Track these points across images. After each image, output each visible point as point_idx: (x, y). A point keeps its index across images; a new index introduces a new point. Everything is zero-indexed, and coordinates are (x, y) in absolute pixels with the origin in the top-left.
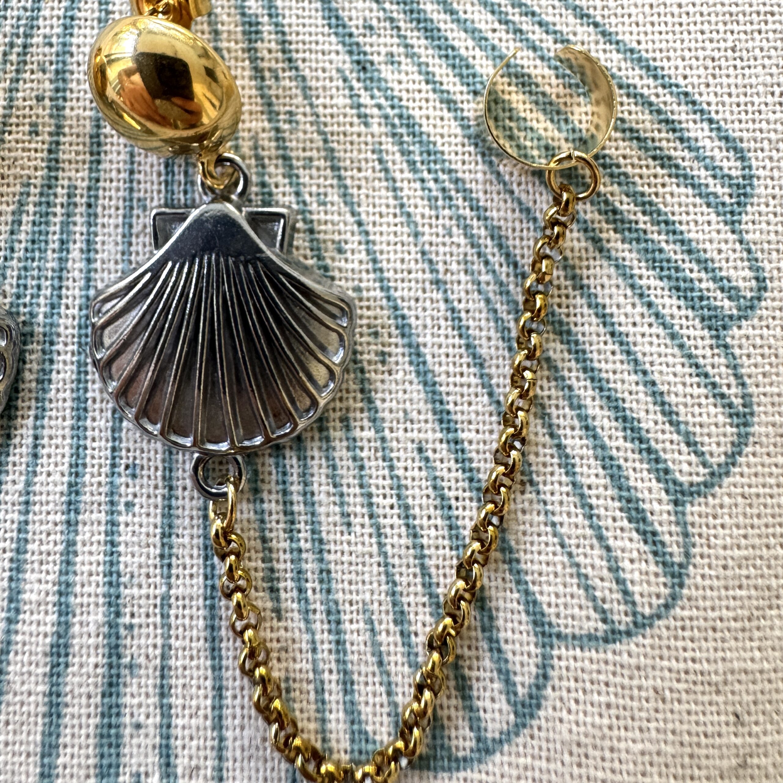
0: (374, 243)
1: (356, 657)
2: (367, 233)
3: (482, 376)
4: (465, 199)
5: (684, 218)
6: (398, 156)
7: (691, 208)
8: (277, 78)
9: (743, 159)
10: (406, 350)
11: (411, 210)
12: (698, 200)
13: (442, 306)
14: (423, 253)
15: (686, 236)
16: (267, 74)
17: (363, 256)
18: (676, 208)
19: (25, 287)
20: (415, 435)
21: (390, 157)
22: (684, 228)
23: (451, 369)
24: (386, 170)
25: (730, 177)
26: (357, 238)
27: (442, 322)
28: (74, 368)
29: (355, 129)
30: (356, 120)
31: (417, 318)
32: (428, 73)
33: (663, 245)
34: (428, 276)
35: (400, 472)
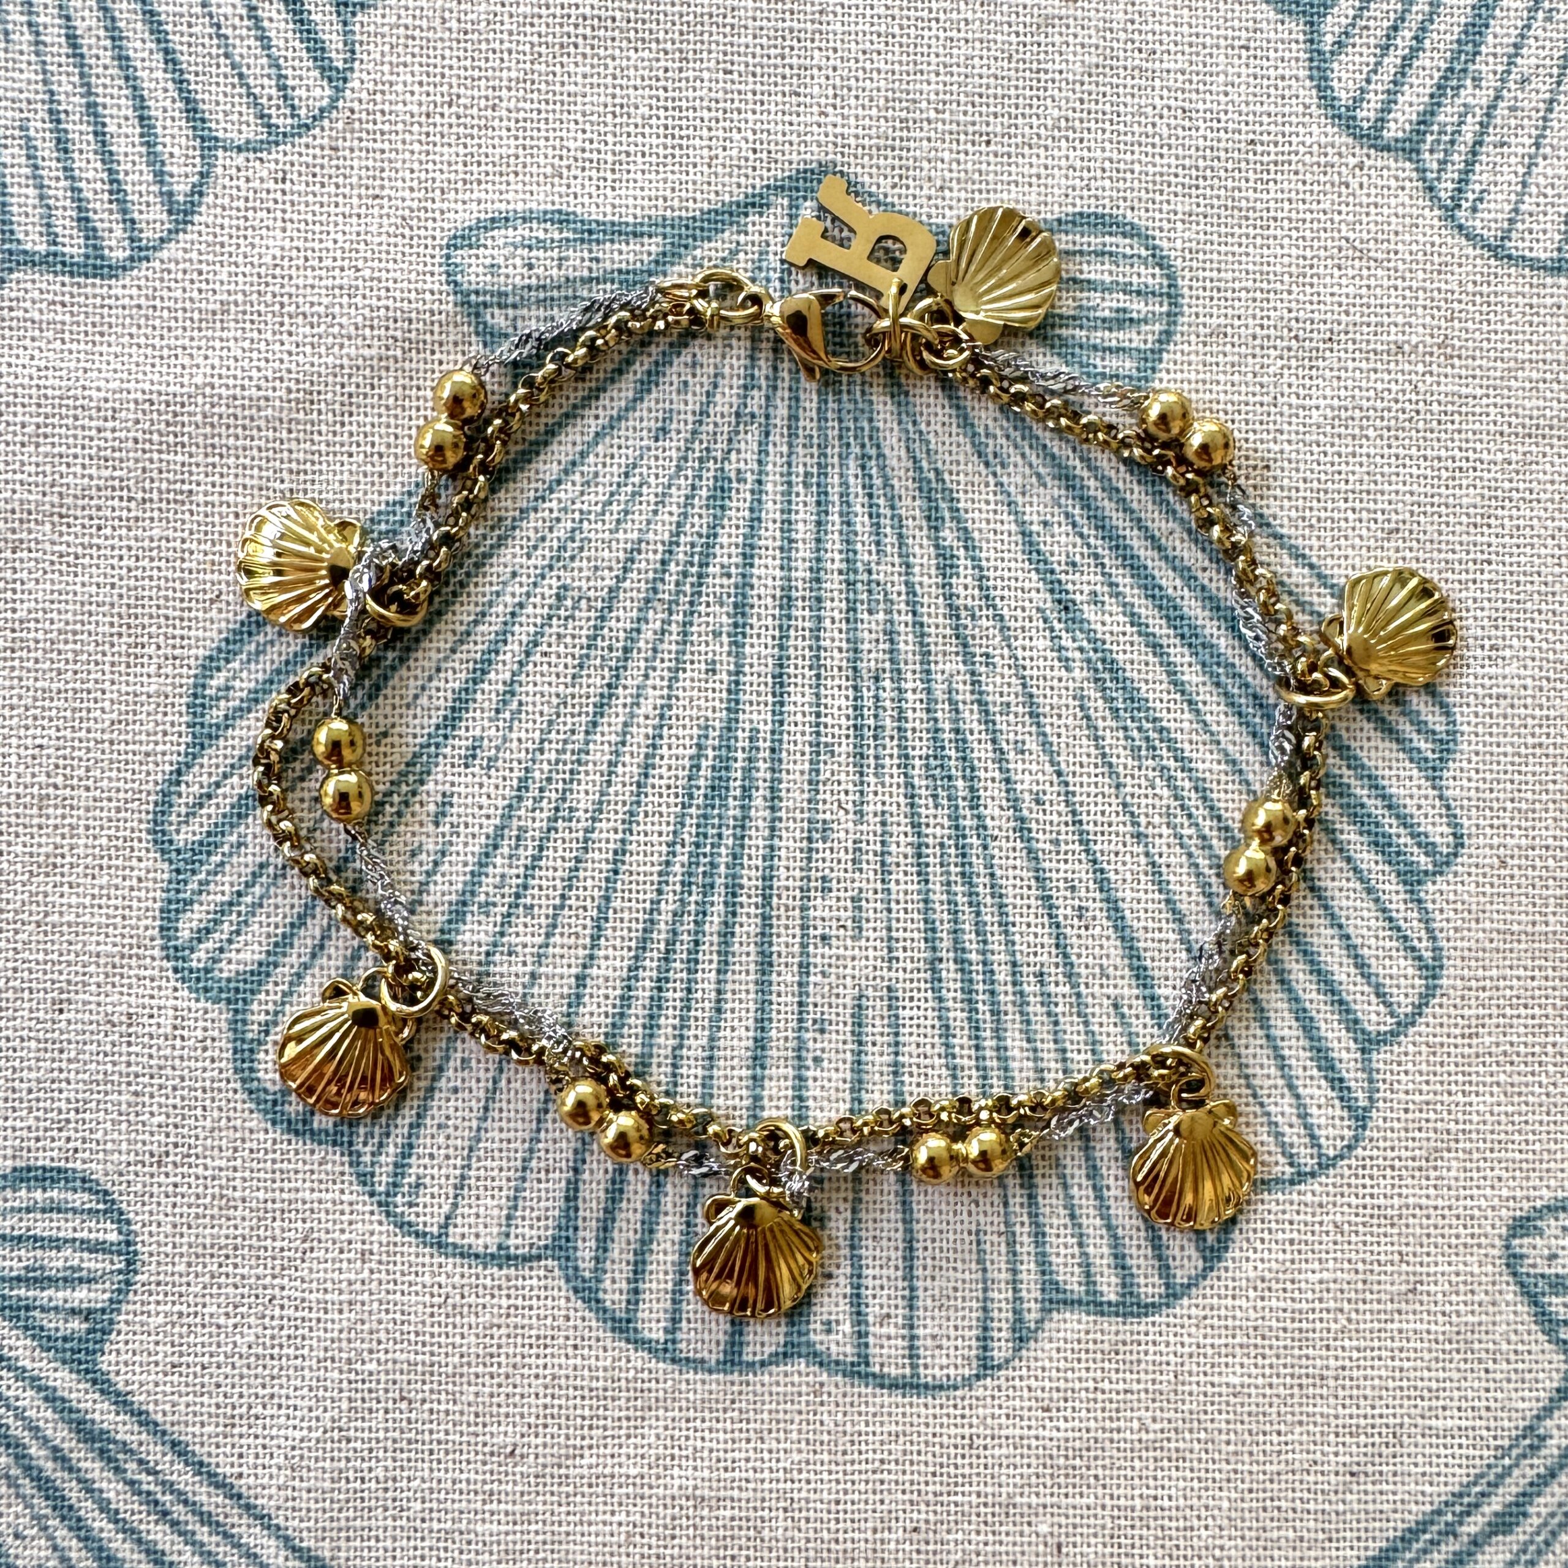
0: (1074, 794)
1: (1048, 1209)
2: (1067, 784)
3: (1181, 932)
4: (1169, 749)
5: (1387, 772)
6: (1100, 702)
7: (1394, 764)
8: (973, 617)
9: (1448, 714)
10: (1105, 905)
11: (1114, 760)
12: (1401, 755)
13: (1143, 860)
14: (1125, 805)
15: (1388, 791)
16: (963, 613)
17: (1062, 807)
18: (1380, 763)
19: (705, 836)
20: (1111, 991)
21: (1092, 704)
22: (1386, 783)
23: (1150, 924)
24: (1088, 718)
25: (1434, 733)
26: (1056, 788)
27: (1142, 877)
28: (759, 921)
29: (1056, 673)
30: (1056, 663)
31: (1117, 872)
32: (1133, 615)
33: (1365, 800)
34: (1129, 828)
35: (1096, 1028)
